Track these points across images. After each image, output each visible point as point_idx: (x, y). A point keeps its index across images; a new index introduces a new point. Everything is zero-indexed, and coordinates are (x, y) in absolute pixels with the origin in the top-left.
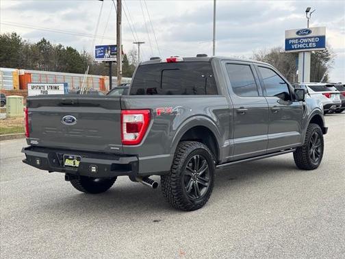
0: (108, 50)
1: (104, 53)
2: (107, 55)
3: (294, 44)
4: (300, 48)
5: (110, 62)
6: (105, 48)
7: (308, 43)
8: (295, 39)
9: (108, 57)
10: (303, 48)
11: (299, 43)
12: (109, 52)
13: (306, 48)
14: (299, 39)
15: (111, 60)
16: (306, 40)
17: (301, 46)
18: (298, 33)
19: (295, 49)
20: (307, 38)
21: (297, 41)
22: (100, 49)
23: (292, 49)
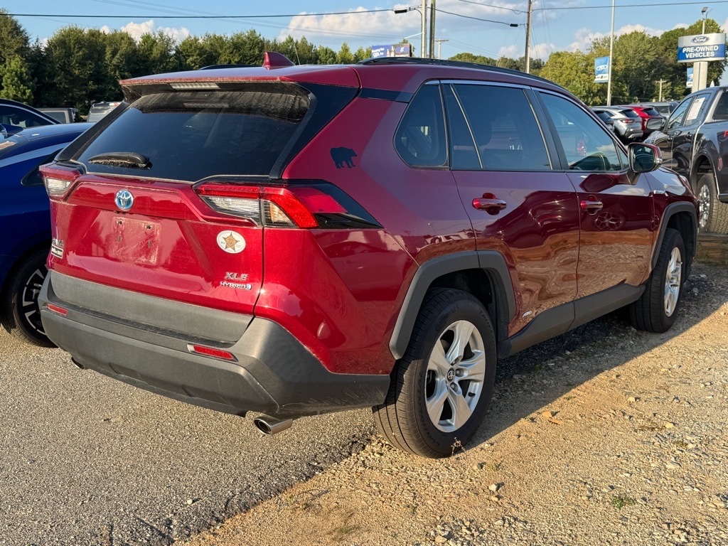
0: (391, 52)
3: (688, 52)
4: (695, 58)
7: (705, 52)
8: (690, 47)
10: (699, 58)
11: (695, 52)
12: (393, 54)
13: (702, 58)
14: (695, 47)
16: (702, 49)
17: (696, 55)
18: (694, 40)
19: (689, 58)
20: (705, 45)
21: (691, 50)
22: (379, 50)
23: (686, 59)
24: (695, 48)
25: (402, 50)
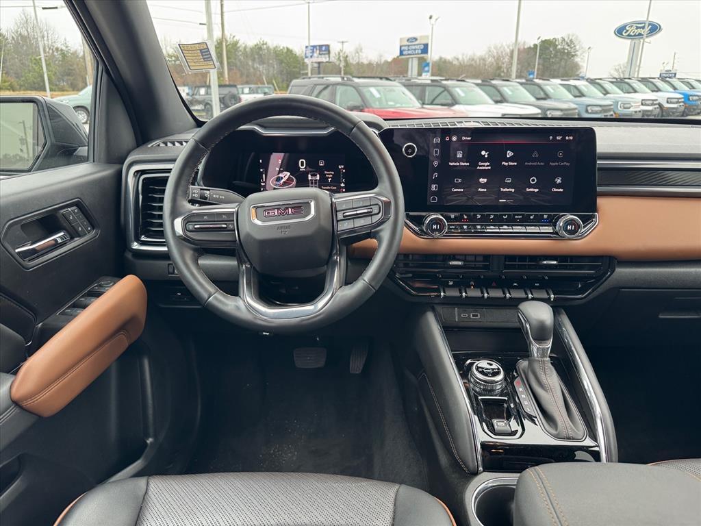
0: (316, 50)
1: (313, 52)
2: (315, 55)
3: (405, 50)
4: (409, 55)
5: (319, 63)
6: (314, 47)
8: (406, 46)
9: (317, 58)
10: (411, 54)
11: (409, 50)
12: (318, 52)
13: (414, 54)
15: (320, 60)
16: (413, 47)
17: (410, 52)
18: (408, 40)
20: (415, 45)
23: (404, 55)
24: (409, 47)
25: (324, 48)
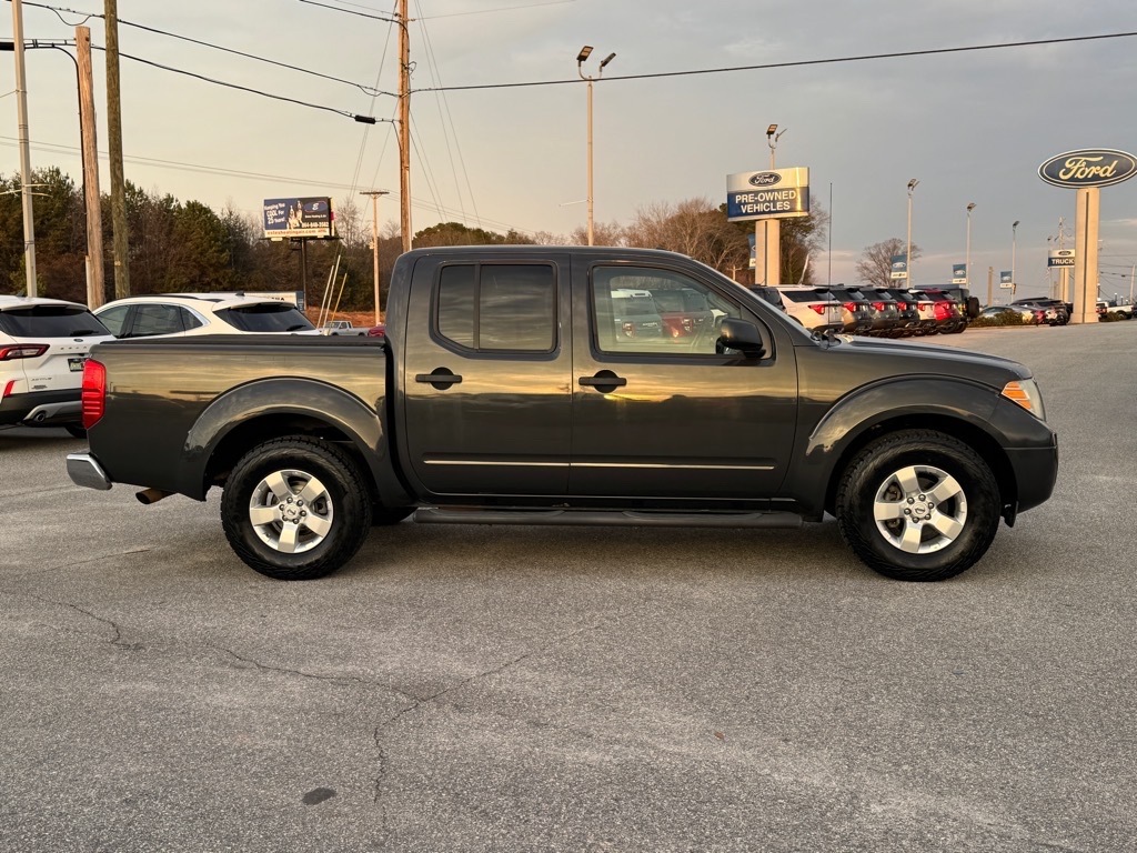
0: (296, 210)
2: (293, 221)
4: (757, 213)
5: (300, 239)
7: (774, 202)
8: (748, 193)
9: (296, 228)
10: (764, 213)
11: (757, 202)
12: (300, 214)
13: (770, 212)
14: (756, 193)
15: (305, 233)
16: (769, 196)
17: (760, 207)
18: (753, 180)
19: (747, 214)
20: (771, 191)
21: (750, 198)
22: (277, 207)
23: (742, 214)
24: (756, 196)
25: (315, 207)
